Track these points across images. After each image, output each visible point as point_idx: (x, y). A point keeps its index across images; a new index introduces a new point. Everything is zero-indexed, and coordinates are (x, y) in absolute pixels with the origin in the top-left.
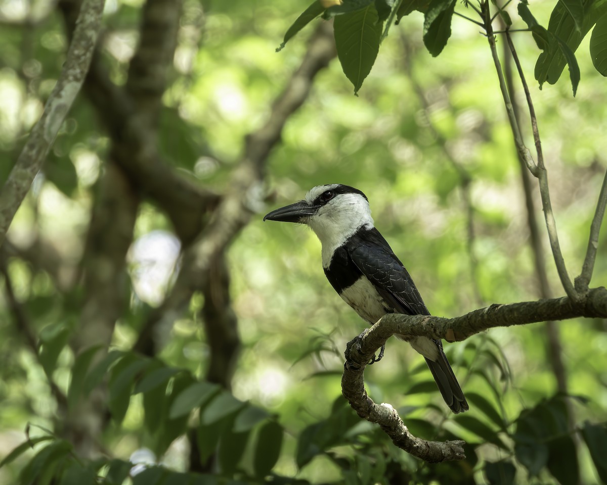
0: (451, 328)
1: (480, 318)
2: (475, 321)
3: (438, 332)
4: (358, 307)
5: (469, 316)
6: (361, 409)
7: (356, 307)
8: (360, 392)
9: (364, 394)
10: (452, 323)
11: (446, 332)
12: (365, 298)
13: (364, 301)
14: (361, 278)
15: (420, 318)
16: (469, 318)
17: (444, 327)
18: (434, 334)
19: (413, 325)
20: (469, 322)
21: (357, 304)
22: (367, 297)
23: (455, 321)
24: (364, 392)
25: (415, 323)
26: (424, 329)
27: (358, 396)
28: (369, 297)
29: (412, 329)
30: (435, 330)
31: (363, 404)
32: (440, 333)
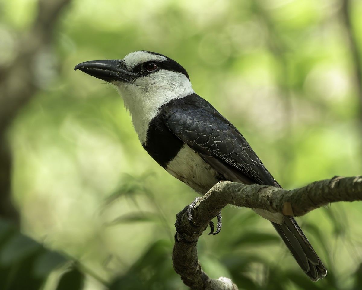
0: (288, 201)
1: (320, 191)
2: (315, 194)
3: (274, 205)
4: (186, 179)
5: (309, 189)
6: (195, 285)
7: (185, 180)
8: (193, 266)
9: (198, 269)
10: (290, 195)
11: (283, 206)
12: (192, 168)
13: (192, 171)
14: (183, 147)
15: (256, 188)
16: (308, 190)
17: (280, 200)
18: (271, 207)
19: (248, 196)
20: (308, 195)
21: (185, 177)
22: (195, 167)
23: (293, 194)
24: (198, 266)
25: (250, 194)
26: (260, 201)
27: (191, 271)
28: (197, 166)
29: (246, 200)
30: (271, 203)
31: (196, 280)
32: (277, 206)
